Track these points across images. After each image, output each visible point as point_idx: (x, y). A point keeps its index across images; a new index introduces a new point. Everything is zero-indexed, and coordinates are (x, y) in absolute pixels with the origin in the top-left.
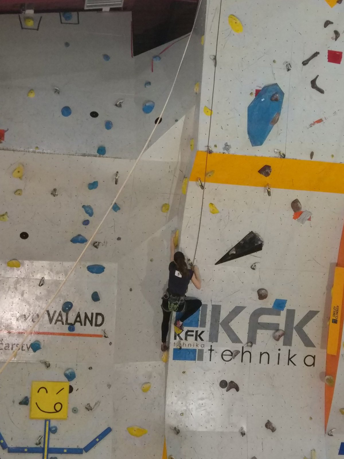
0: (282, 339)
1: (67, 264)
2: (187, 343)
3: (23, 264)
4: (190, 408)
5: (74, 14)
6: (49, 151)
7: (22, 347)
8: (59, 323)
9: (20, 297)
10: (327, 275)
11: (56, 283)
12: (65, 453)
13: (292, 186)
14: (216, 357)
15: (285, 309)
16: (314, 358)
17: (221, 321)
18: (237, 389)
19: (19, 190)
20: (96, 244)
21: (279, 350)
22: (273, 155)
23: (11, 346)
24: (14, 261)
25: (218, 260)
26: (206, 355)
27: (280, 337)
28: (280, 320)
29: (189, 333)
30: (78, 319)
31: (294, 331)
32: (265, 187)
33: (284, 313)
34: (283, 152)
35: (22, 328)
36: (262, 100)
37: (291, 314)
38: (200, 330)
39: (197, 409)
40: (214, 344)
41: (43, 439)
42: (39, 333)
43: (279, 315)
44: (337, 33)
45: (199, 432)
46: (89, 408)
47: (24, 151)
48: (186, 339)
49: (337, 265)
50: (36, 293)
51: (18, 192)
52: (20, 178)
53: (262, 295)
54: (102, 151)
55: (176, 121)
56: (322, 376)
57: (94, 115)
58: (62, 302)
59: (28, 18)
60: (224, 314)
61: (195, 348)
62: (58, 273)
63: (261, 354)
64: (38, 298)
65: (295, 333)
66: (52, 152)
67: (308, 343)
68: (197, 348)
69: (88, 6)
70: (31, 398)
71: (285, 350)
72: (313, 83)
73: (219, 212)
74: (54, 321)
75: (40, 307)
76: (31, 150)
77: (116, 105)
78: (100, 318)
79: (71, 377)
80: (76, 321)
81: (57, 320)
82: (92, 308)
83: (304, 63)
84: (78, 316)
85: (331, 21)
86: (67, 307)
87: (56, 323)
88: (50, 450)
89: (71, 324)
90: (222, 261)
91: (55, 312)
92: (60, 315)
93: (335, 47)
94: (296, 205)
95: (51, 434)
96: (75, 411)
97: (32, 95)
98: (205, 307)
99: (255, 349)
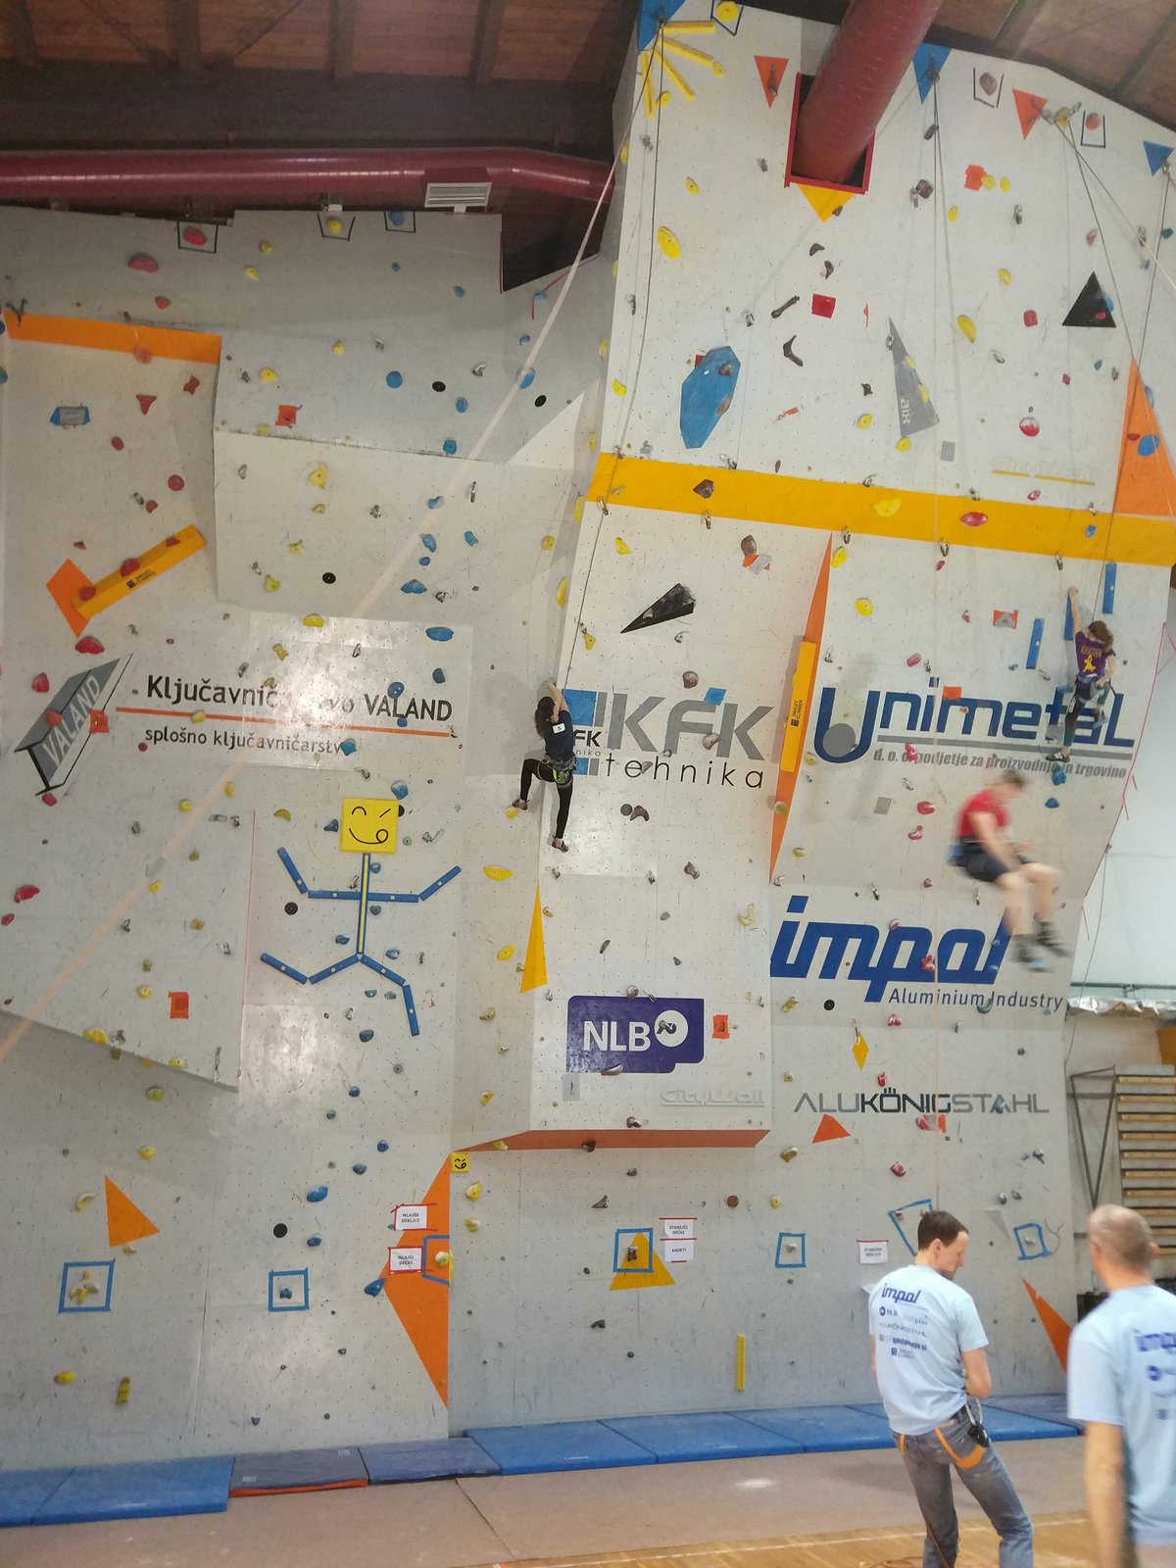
0: (715, 747)
1: (397, 625)
3: (328, 624)
4: (577, 842)
5: (408, 215)
6: (367, 445)
7: (328, 747)
8: (383, 714)
9: (324, 672)
10: (788, 653)
11: (380, 653)
12: (393, 901)
13: (744, 514)
14: (618, 770)
15: (723, 703)
16: (761, 775)
17: (626, 717)
18: (647, 819)
19: (319, 505)
20: (440, 596)
21: (711, 762)
22: (717, 463)
23: (310, 746)
24: (314, 617)
25: (625, 627)
26: (603, 767)
27: (713, 743)
28: (715, 719)
29: (578, 735)
30: (412, 709)
31: (734, 734)
32: (703, 514)
33: (720, 709)
34: (733, 459)
35: (328, 719)
36: (706, 373)
37: (731, 710)
38: (595, 730)
39: (586, 844)
40: (615, 752)
41: (360, 880)
42: (353, 728)
43: (714, 711)
44: (829, 265)
45: (588, 876)
46: (427, 839)
47: (328, 442)
49: (805, 639)
50: (348, 667)
51: (319, 509)
52: (322, 486)
53: (689, 682)
54: (450, 447)
55: (569, 402)
56: (770, 801)
57: (439, 387)
58: (388, 682)
59: (332, 219)
60: (630, 709)
61: (586, 756)
62: (381, 638)
63: (684, 769)
64: (351, 675)
65: (735, 738)
66: (372, 446)
67: (753, 753)
68: (590, 757)
69: (431, 202)
70: (342, 821)
71: (719, 764)
72: (787, 348)
73: (629, 552)
74: (376, 710)
75: (356, 689)
76: (338, 441)
77: (474, 372)
78: (445, 708)
79: (401, 793)
80: (409, 712)
81: (380, 710)
82: (433, 693)
83: (776, 314)
84: (413, 703)
85: (822, 244)
86: (396, 690)
87: (378, 714)
88: (371, 897)
89: (401, 716)
90: (632, 627)
91: (378, 696)
92: (385, 701)
93: (826, 290)
94: (747, 545)
95: (371, 873)
96: (407, 842)
97: (339, 351)
98: (604, 695)
99: (676, 762)
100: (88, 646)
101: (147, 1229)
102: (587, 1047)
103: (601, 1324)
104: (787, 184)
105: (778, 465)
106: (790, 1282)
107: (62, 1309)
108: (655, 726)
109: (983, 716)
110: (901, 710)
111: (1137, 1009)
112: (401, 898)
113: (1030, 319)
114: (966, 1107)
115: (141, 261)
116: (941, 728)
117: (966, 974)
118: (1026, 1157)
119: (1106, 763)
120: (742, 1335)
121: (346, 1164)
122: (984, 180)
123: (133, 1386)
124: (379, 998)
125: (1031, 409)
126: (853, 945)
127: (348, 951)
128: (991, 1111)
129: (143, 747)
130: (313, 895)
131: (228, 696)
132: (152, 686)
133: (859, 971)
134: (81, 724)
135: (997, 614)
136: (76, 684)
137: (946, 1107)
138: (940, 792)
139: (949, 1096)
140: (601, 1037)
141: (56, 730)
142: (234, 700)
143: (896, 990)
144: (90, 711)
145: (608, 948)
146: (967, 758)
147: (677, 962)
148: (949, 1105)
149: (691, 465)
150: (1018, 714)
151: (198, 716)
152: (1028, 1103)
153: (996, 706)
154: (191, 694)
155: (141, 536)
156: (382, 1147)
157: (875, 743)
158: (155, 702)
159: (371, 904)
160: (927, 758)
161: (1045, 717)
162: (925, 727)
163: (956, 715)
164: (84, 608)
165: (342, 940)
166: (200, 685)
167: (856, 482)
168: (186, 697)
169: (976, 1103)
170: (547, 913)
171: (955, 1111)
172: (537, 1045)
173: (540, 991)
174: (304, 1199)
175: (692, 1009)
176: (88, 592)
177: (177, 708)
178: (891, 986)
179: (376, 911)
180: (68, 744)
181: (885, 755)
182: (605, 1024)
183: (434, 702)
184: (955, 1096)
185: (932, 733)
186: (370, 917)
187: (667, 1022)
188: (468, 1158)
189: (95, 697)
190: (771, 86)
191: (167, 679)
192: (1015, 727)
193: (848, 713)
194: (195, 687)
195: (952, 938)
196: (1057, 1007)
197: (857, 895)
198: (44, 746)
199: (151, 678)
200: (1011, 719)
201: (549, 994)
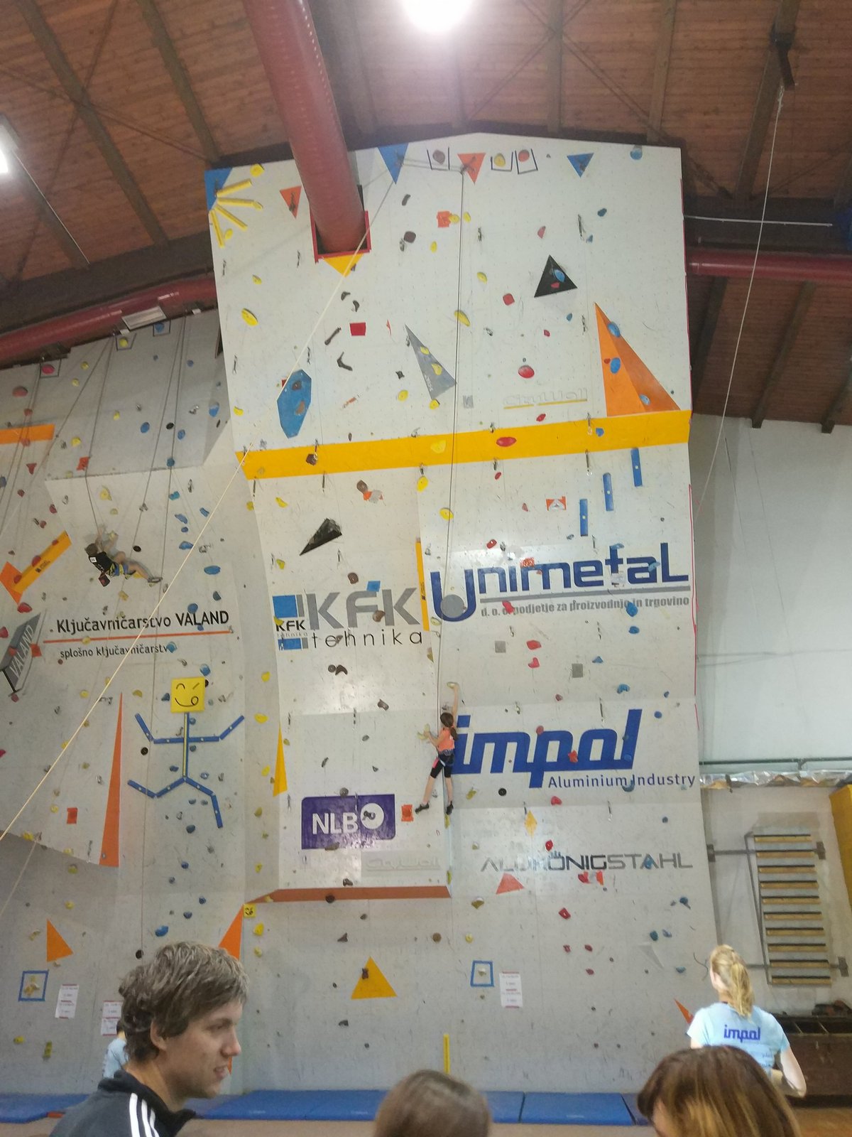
0: (383, 619)
2: (290, 633)
7: (160, 649)
8: (189, 624)
13: (349, 468)
14: (321, 643)
15: (381, 590)
16: (420, 635)
17: (318, 609)
18: (346, 672)
19: (113, 510)
20: (202, 549)
21: (382, 630)
23: (150, 649)
25: (301, 551)
26: (311, 642)
27: (380, 617)
28: (378, 601)
29: (290, 624)
30: (205, 619)
31: (394, 610)
32: (318, 474)
33: (380, 594)
37: (387, 594)
38: (300, 619)
39: (309, 694)
40: (317, 632)
42: (172, 635)
43: (375, 596)
44: (356, 304)
46: (223, 700)
47: (104, 474)
48: (288, 629)
51: (114, 512)
52: (109, 499)
53: (353, 578)
54: (171, 463)
58: (188, 604)
60: (319, 603)
61: (298, 637)
63: (365, 637)
65: (395, 612)
66: (127, 471)
67: (411, 620)
68: (301, 637)
70: (170, 694)
71: (388, 632)
72: (340, 361)
73: (287, 505)
76: (110, 472)
77: (190, 412)
78: (224, 615)
79: (206, 671)
80: (203, 620)
81: (187, 621)
82: (215, 607)
83: (328, 342)
84: (205, 615)
85: (347, 291)
86: (193, 608)
87: (186, 624)
88: (190, 740)
89: (199, 624)
90: (305, 551)
91: (183, 614)
92: (188, 616)
93: (357, 318)
94: (361, 486)
95: (190, 725)
96: (211, 703)
97: (116, 417)
98: (300, 597)
99: (358, 632)
100: (24, 608)
101: (66, 951)
102: (315, 831)
103: (345, 1023)
104: (316, 261)
105: (350, 436)
106: (482, 997)
107: (20, 999)
108: (339, 611)
109: (556, 576)
110: (492, 581)
111: (795, 779)
112: (208, 739)
113: (508, 299)
114: (620, 865)
115: (21, 391)
116: (526, 587)
117: (607, 762)
118: (673, 904)
119: (670, 595)
120: (446, 1035)
121: (180, 912)
122: (450, 219)
123: (53, 1048)
124: (198, 804)
125: (524, 360)
126: (512, 748)
127: (177, 776)
128: (642, 868)
129: (60, 662)
130: (157, 742)
131: (100, 627)
132: (60, 626)
133: (520, 766)
134: (27, 652)
135: (549, 502)
136: (21, 631)
137: (602, 865)
138: (540, 632)
139: (604, 856)
140: (324, 824)
141: (15, 658)
142: (104, 627)
143: (552, 778)
144: (30, 645)
145: (327, 763)
146: (553, 606)
147: (375, 769)
148: (605, 863)
149: (293, 448)
150: (583, 569)
151: (84, 641)
152: (674, 860)
153: (564, 566)
154: (80, 628)
155: (39, 542)
156: (202, 901)
157: (479, 606)
158: (62, 635)
159: (191, 744)
160: (522, 610)
161: (606, 569)
162: (514, 588)
163: (535, 578)
164: (17, 588)
165: (174, 769)
166: (84, 622)
167: (406, 436)
168: (78, 630)
169: (628, 861)
170: (286, 742)
171: (610, 868)
172: (281, 831)
173: (283, 796)
174: (155, 935)
175: (387, 802)
176: (18, 578)
177: (75, 636)
178: (547, 776)
179: (193, 749)
181: (489, 611)
182: (327, 815)
183: (217, 612)
184: (609, 857)
185: (520, 592)
186: (190, 751)
187: (369, 811)
188: (255, 907)
190: (293, 207)
191: (67, 621)
192: (584, 579)
193: (454, 587)
194: (82, 623)
195: (589, 737)
196: (692, 783)
197: (506, 711)
198: (11, 668)
199: (58, 621)
200: (578, 575)
201: (289, 797)
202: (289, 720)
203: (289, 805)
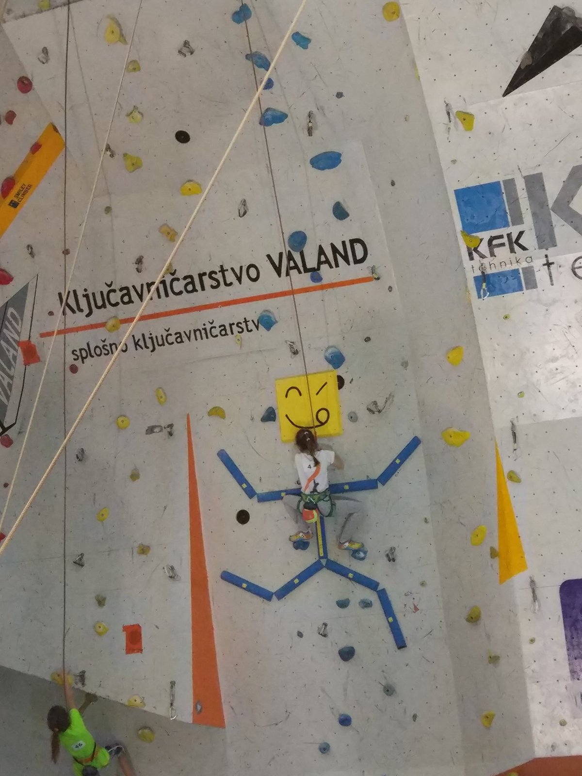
4: (535, 380)
19: (131, 62)
23: (228, 329)
46: (375, 410)
51: (131, 67)
78: (357, 248)
79: (337, 360)
80: (320, 262)
82: (339, 234)
84: (321, 251)
86: (298, 240)
89: (313, 270)
112: (357, 486)
124: (354, 607)
127: (310, 557)
129: (74, 369)
130: (261, 499)
131: (134, 295)
134: (15, 358)
142: (140, 297)
144: (18, 343)
158: (70, 320)
170: (513, 477)
172: (527, 649)
180: (11, 382)
183: (344, 243)
189: (18, 328)
191: (75, 292)
199: (60, 295)
201: (532, 582)
202: (514, 435)
203: (535, 598)
